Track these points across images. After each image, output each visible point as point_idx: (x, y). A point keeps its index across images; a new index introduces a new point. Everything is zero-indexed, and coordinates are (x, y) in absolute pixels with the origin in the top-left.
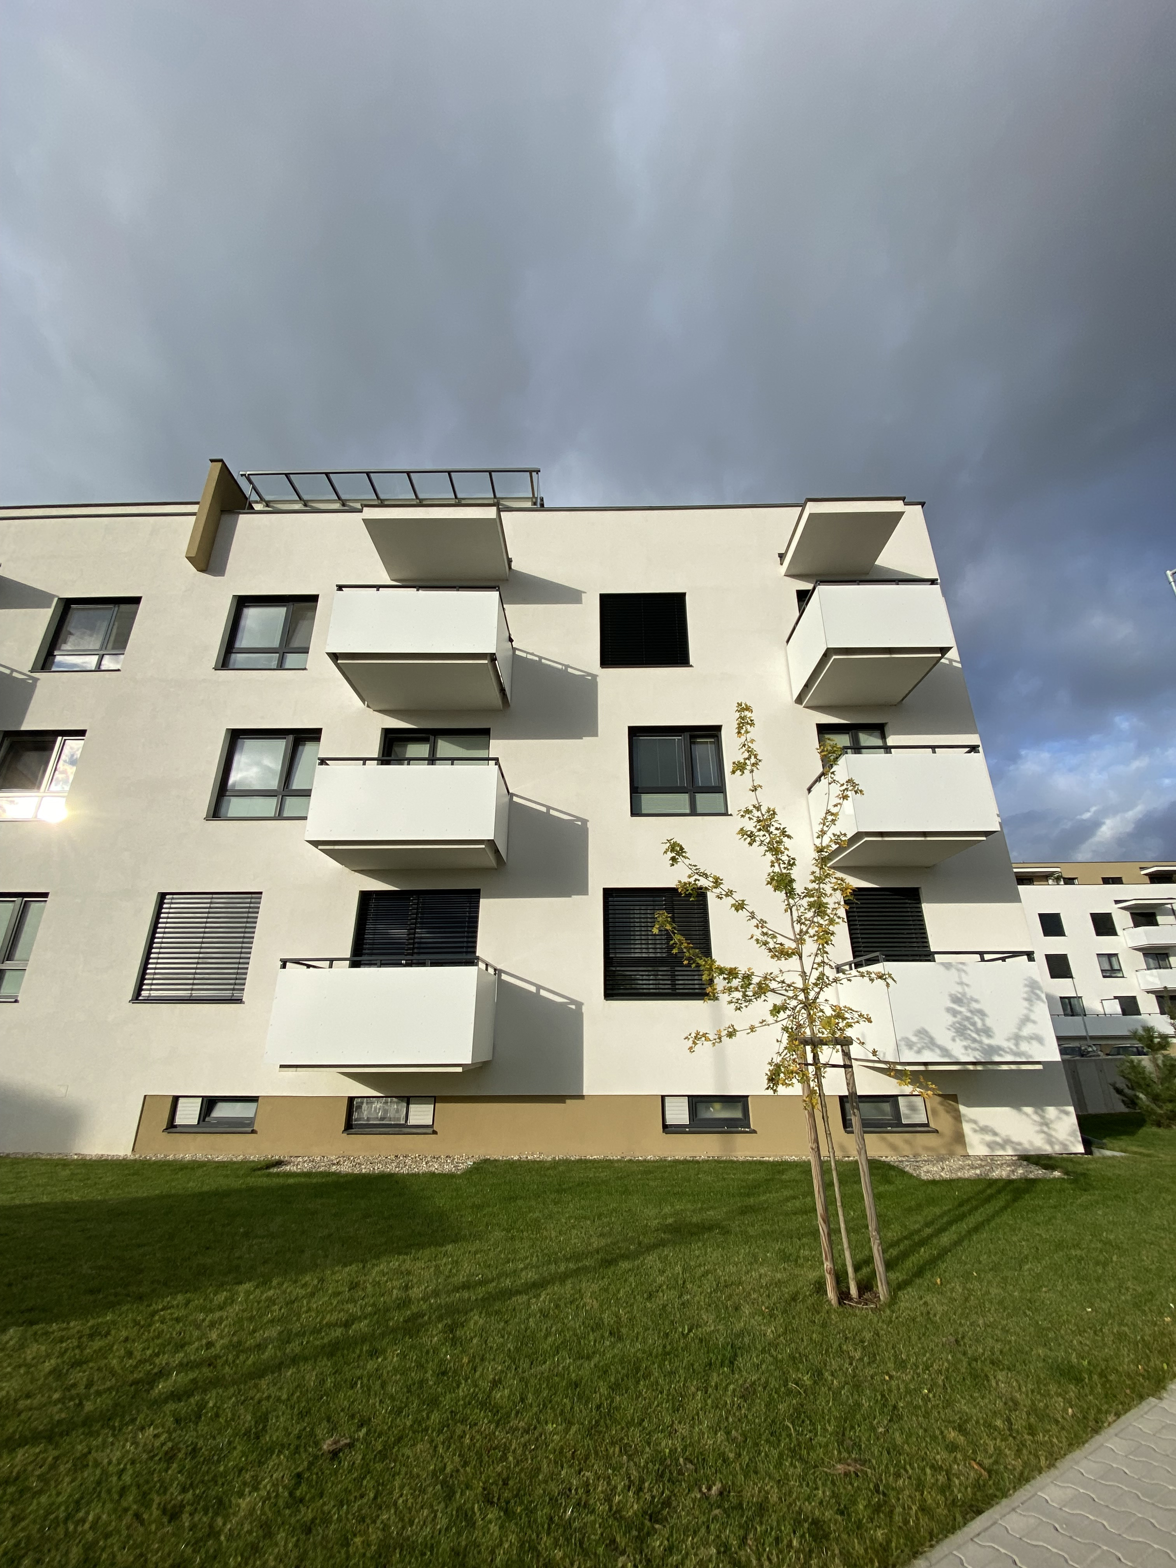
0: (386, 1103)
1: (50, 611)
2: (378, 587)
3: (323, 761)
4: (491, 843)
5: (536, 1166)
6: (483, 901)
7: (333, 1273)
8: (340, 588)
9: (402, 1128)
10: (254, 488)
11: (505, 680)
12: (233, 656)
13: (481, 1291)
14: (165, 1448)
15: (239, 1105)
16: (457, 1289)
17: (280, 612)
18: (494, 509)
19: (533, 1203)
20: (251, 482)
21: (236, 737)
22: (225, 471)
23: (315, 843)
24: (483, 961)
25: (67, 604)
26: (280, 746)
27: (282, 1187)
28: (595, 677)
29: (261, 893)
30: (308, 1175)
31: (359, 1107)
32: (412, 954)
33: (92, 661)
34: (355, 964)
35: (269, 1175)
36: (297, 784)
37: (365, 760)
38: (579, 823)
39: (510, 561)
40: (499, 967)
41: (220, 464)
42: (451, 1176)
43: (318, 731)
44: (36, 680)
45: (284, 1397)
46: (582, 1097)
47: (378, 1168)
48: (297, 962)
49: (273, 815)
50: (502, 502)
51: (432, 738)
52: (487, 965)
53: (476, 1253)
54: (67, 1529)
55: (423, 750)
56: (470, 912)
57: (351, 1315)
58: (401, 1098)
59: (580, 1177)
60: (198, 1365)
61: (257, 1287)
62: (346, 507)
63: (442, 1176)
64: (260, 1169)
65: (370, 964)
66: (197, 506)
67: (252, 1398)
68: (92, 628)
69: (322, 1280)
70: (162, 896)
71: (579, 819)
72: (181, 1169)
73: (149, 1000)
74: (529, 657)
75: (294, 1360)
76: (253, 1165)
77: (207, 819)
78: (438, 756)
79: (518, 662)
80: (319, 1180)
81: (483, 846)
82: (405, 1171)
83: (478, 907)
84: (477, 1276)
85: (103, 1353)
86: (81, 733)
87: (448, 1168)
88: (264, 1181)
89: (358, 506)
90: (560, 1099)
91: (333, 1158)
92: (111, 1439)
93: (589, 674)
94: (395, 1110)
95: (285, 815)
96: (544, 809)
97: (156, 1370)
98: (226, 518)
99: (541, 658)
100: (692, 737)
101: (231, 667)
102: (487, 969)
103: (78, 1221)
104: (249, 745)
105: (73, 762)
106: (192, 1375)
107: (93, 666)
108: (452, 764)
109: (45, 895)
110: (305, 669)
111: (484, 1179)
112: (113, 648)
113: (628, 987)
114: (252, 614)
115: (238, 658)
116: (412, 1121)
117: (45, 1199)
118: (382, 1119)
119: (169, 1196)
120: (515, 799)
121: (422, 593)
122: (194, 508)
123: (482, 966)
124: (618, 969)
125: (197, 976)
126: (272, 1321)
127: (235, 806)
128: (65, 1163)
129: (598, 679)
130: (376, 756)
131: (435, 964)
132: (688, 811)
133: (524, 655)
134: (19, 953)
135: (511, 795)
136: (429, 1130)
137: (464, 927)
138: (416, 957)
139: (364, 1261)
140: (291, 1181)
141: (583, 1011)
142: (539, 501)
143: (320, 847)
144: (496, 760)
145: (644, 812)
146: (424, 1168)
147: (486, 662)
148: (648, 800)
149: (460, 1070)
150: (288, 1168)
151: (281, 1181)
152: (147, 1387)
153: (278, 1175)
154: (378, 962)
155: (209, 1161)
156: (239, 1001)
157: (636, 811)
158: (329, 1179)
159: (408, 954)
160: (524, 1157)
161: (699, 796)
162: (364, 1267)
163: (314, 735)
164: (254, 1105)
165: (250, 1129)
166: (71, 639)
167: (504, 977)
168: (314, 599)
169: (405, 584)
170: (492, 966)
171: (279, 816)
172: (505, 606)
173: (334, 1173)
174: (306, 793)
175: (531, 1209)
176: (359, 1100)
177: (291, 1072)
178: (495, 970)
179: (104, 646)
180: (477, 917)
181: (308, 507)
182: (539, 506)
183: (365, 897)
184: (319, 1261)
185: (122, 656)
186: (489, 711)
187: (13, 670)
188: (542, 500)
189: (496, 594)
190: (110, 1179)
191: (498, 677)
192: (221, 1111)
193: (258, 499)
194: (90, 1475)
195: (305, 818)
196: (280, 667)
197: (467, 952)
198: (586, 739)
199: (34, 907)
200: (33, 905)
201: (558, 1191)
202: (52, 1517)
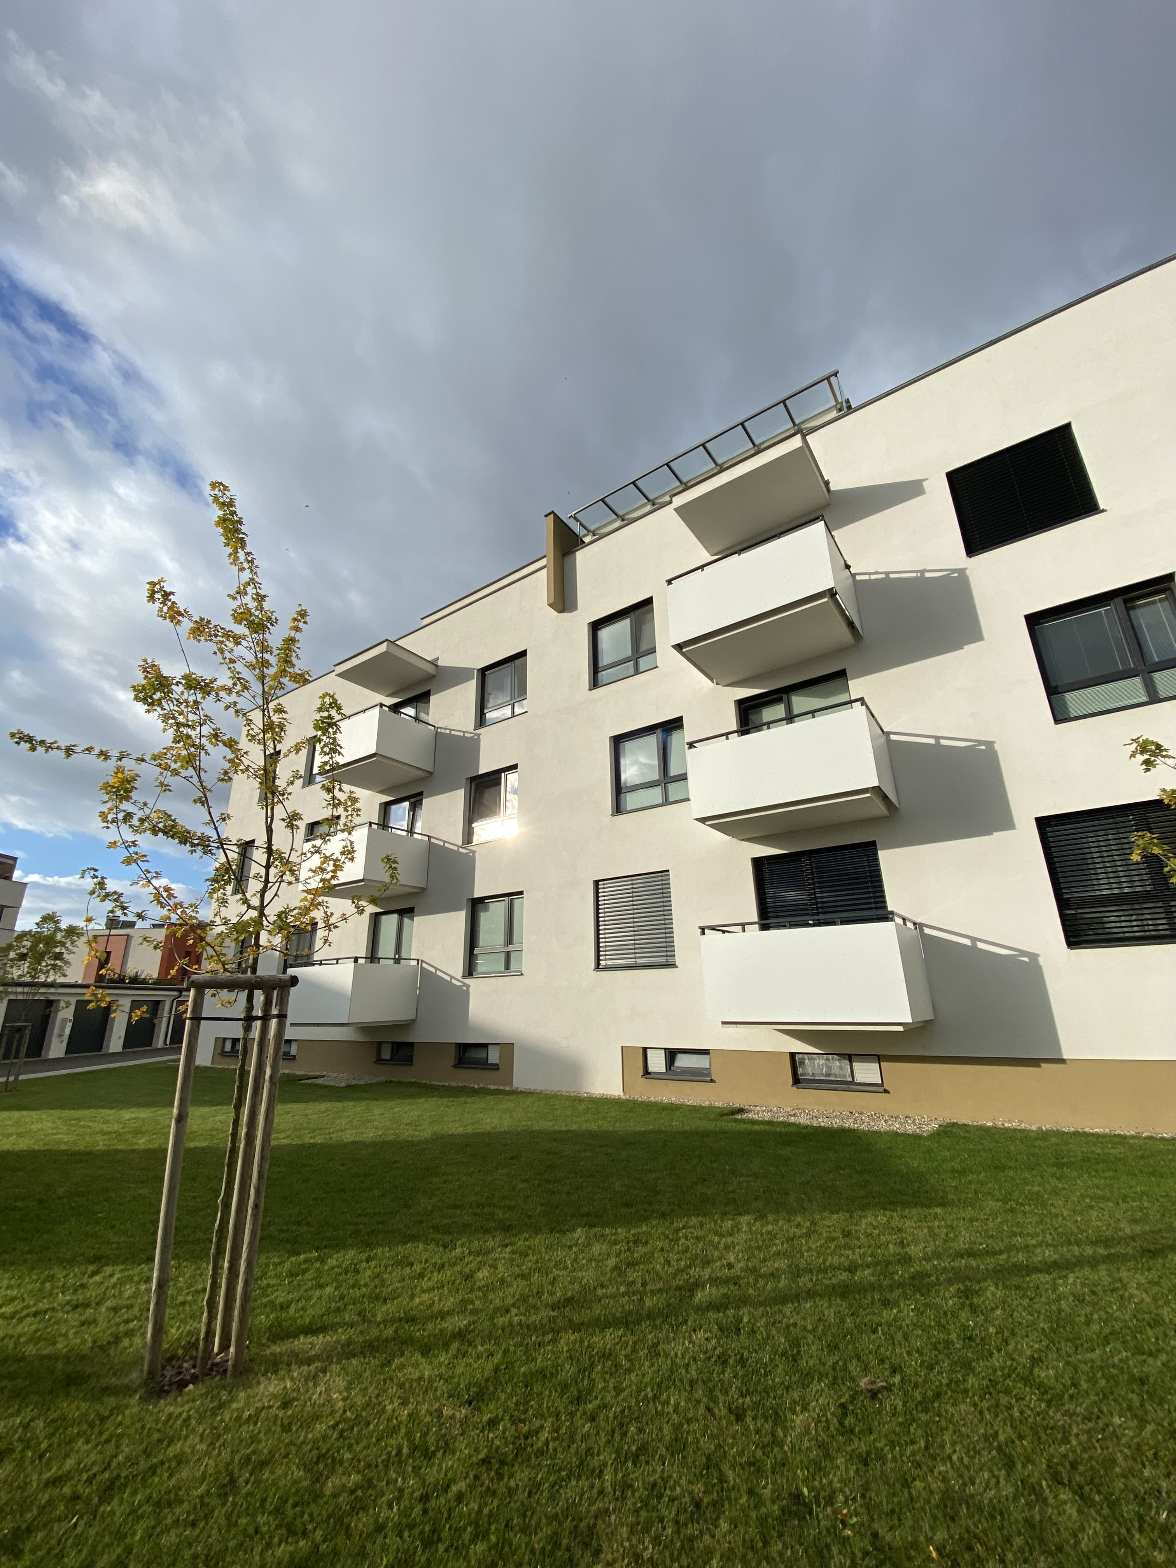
0: (828, 1059)
1: (475, 680)
2: (702, 567)
3: (691, 745)
4: (877, 790)
5: (1019, 1135)
6: (881, 853)
7: (823, 1219)
8: (669, 582)
9: (850, 1085)
10: (581, 524)
11: (851, 613)
12: (600, 674)
13: (990, 1262)
14: (717, 1352)
15: (694, 1057)
16: (959, 1255)
17: (625, 624)
18: (799, 436)
19: (1028, 1176)
20: (577, 520)
21: (618, 741)
22: (558, 521)
23: (703, 820)
24: (899, 916)
25: (483, 671)
26: (652, 742)
27: (751, 1132)
28: (962, 571)
29: (668, 871)
30: (770, 1123)
31: (802, 1063)
32: (818, 914)
33: (507, 711)
34: (764, 927)
35: (736, 1121)
36: (673, 771)
37: (727, 735)
38: (983, 747)
39: (827, 484)
40: (918, 921)
41: (552, 515)
42: (916, 1137)
43: (680, 719)
44: (479, 735)
45: (810, 1327)
46: (1062, 1061)
47: (836, 1123)
48: (713, 928)
49: (661, 802)
50: (803, 426)
51: (785, 696)
52: (904, 919)
53: (971, 1220)
54: (656, 1409)
55: (778, 711)
56: (869, 866)
57: (851, 1261)
58: (842, 1055)
59: (1083, 1152)
60: (725, 1281)
61: (756, 1220)
62: (656, 505)
63: (906, 1135)
64: (726, 1114)
65: (779, 926)
66: (545, 559)
67: (780, 1322)
68: (501, 689)
69: (813, 1223)
70: (596, 883)
71: (981, 743)
72: (664, 1110)
73: (607, 968)
74: (873, 577)
75: (810, 1294)
76: (718, 1110)
77: (613, 815)
78: (795, 712)
79: (860, 587)
80: (783, 1130)
81: (869, 795)
82: (864, 1127)
83: (877, 860)
84: (981, 1244)
85: (648, 1258)
86: (515, 767)
87: (910, 1129)
88: (732, 1126)
89: (667, 498)
90: (1034, 1062)
91: (789, 1109)
92: (672, 1335)
93: (954, 571)
94: (839, 1068)
95: (671, 799)
96: (932, 741)
97: (692, 1280)
98: (568, 559)
99: (887, 574)
100: (1125, 602)
101: (600, 684)
102: (905, 924)
103: (601, 1146)
104: (628, 746)
105: (515, 792)
106: (724, 1290)
107: (509, 714)
108: (813, 717)
109: (521, 893)
110: (657, 667)
111: (957, 1143)
112: (519, 697)
113: (1100, 931)
114: (605, 634)
115: (603, 675)
116: (859, 1078)
117: (574, 1127)
118: (828, 1075)
119: (659, 1132)
120: (893, 737)
121: (745, 556)
122: (544, 562)
123: (899, 921)
124: (1080, 911)
125: (637, 946)
126: (778, 1253)
127: (631, 800)
128: (579, 1100)
129: (968, 572)
130: (735, 728)
131: (844, 922)
132: (1144, 699)
133: (866, 577)
134: (515, 938)
135: (887, 734)
136: (880, 1088)
137: (867, 882)
138: (821, 917)
139: (851, 1213)
140: (756, 1127)
141: (1041, 963)
142: (844, 404)
143: (707, 823)
144: (862, 700)
145: (1073, 715)
146: (883, 1126)
147: (826, 600)
148: (1074, 700)
149: (900, 1029)
150: (750, 1115)
151: (748, 1127)
152: (688, 1294)
153: (743, 1121)
154: (787, 924)
155: (682, 1105)
156: (673, 966)
157: (1060, 716)
158: (793, 1129)
159: (813, 915)
160: (999, 1124)
161: (1156, 676)
162: (851, 1217)
163: (676, 724)
164: (706, 1057)
165: (709, 1079)
166: (491, 697)
167: (927, 931)
168: (649, 601)
169: (726, 555)
170: (910, 921)
171: (666, 802)
172: (833, 533)
173: (793, 1124)
174: (683, 777)
175: (1026, 1182)
176: (800, 1056)
177: (731, 1029)
178: (915, 924)
179: (513, 697)
180: (879, 870)
181: (626, 521)
182: (846, 409)
183: (758, 863)
184: (805, 1205)
185: (524, 702)
186: (841, 651)
187: (464, 732)
188: (848, 401)
189: (821, 524)
190: (613, 1114)
191: (842, 611)
192: (682, 1061)
193: (586, 532)
194: (665, 1365)
195: (688, 799)
196: (637, 672)
197: (876, 908)
198: (968, 648)
199: (517, 903)
200: (516, 902)
201: (1057, 1165)
202: (643, 1394)
